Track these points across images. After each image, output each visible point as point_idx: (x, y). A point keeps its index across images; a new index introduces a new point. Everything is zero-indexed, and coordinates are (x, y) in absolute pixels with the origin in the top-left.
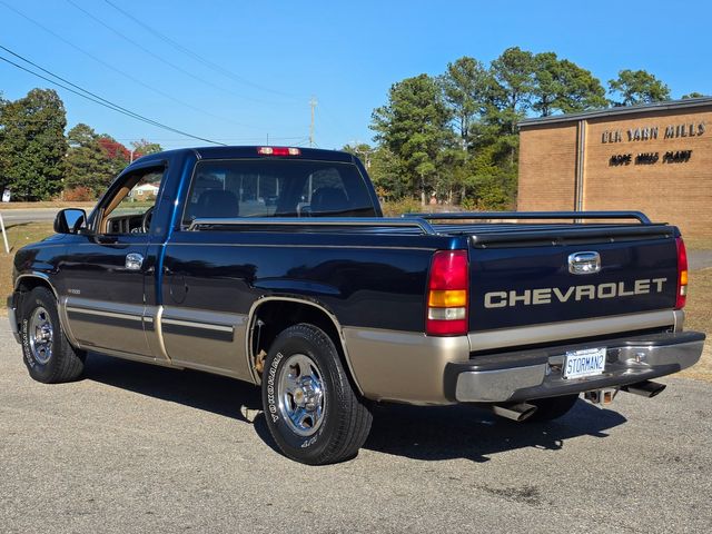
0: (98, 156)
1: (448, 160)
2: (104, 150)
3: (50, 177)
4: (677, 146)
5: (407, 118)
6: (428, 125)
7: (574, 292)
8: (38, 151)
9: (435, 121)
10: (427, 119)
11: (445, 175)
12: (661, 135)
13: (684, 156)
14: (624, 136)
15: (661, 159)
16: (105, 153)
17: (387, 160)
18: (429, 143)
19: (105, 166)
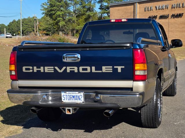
1: (69, 20)
4: (177, 12)
6: (62, 9)
7: (66, 69)
9: (64, 7)
10: (61, 6)
11: (69, 26)
12: (170, 7)
13: (180, 15)
14: (154, 9)
15: (170, 17)
17: (48, 21)
18: (63, 15)
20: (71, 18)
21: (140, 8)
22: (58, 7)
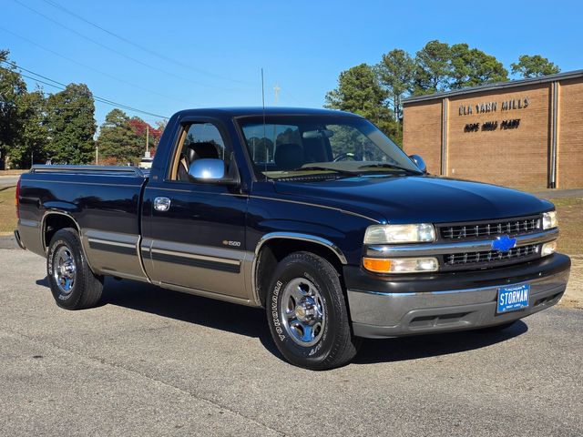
0: (129, 133)
2: (133, 129)
3: (83, 150)
4: (510, 116)
5: (352, 98)
6: (368, 103)
8: (74, 131)
9: (373, 99)
12: (499, 107)
13: (515, 124)
14: (474, 110)
15: (499, 127)
16: (135, 131)
19: (134, 141)
20: (386, 124)
21: (451, 107)
22: (358, 101)
